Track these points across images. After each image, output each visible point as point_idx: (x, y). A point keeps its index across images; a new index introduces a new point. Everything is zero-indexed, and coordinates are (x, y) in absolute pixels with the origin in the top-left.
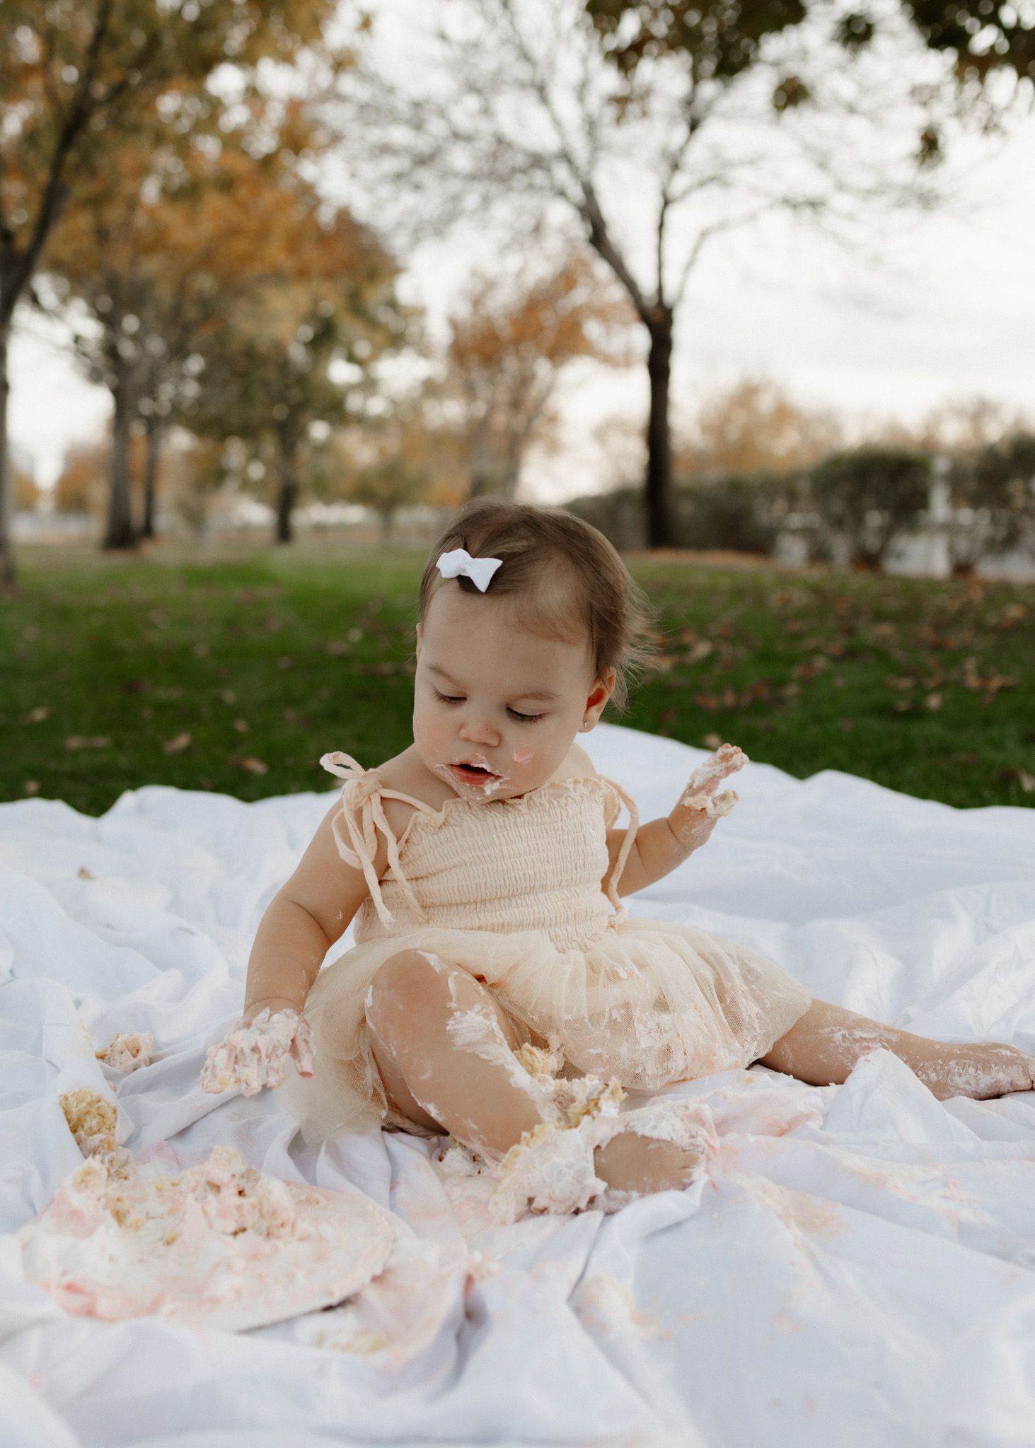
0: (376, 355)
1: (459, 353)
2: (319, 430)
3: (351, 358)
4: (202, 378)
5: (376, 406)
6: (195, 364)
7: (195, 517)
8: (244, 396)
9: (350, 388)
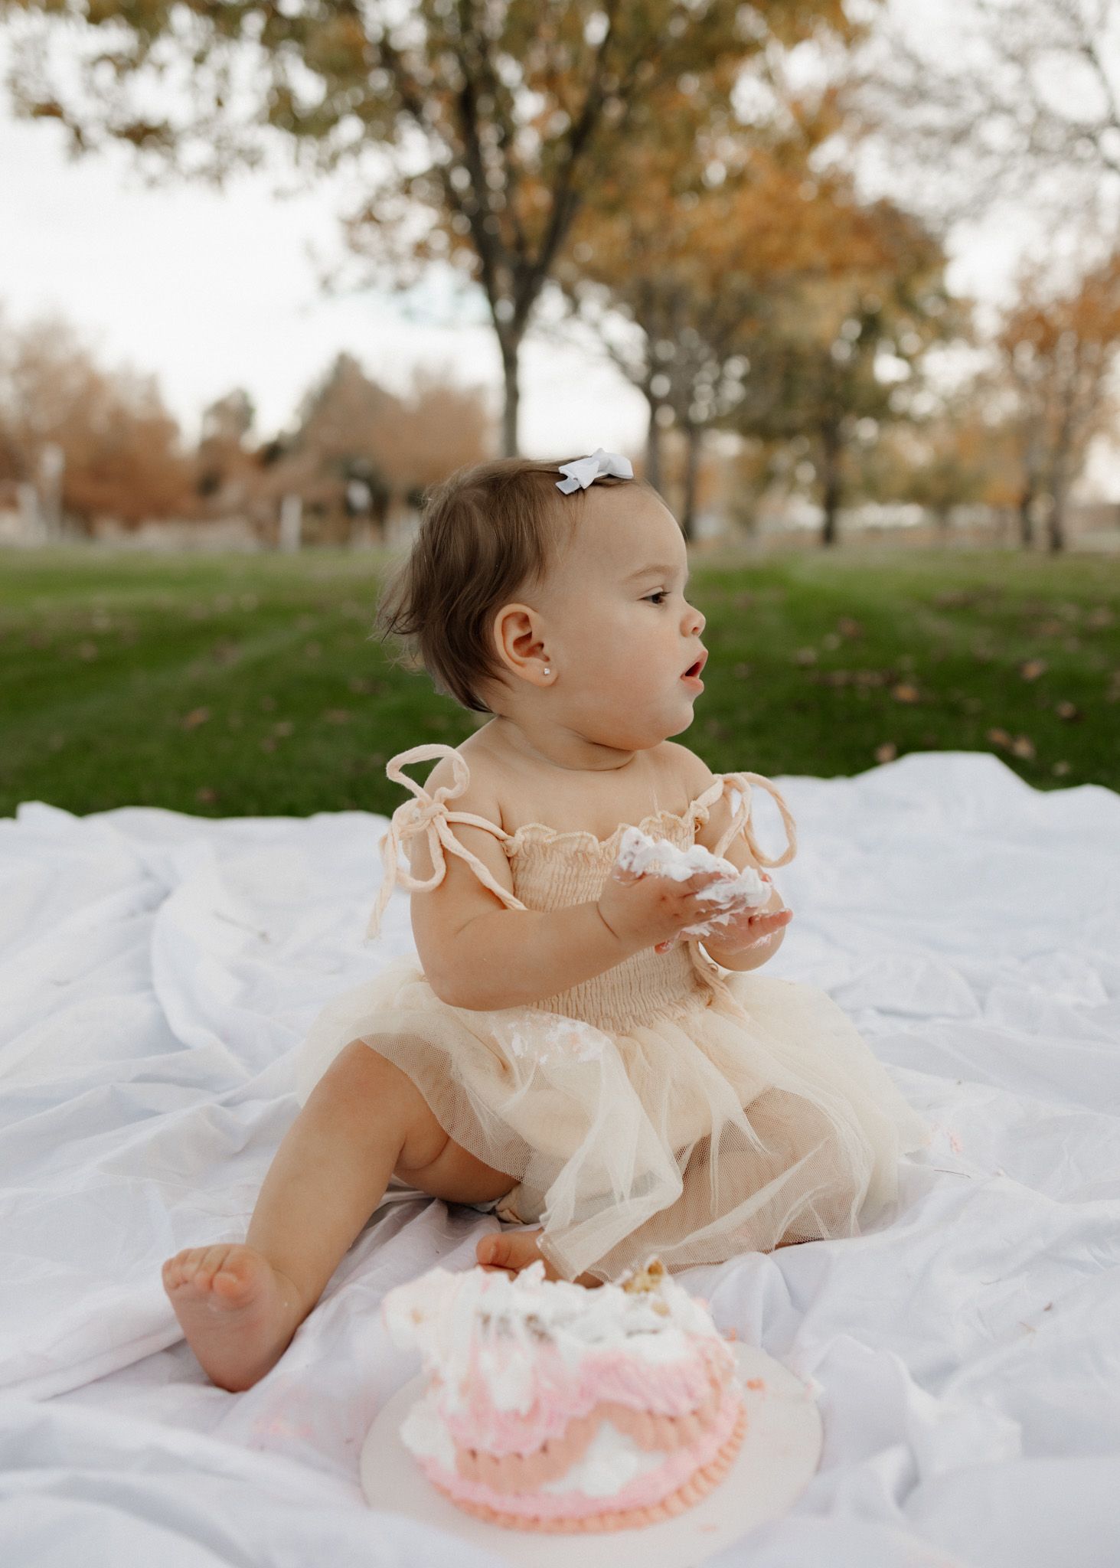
0: (923, 351)
1: (1007, 344)
2: (866, 430)
3: (899, 354)
4: (745, 380)
5: (923, 404)
6: (737, 367)
7: (745, 519)
8: (787, 398)
9: (895, 385)
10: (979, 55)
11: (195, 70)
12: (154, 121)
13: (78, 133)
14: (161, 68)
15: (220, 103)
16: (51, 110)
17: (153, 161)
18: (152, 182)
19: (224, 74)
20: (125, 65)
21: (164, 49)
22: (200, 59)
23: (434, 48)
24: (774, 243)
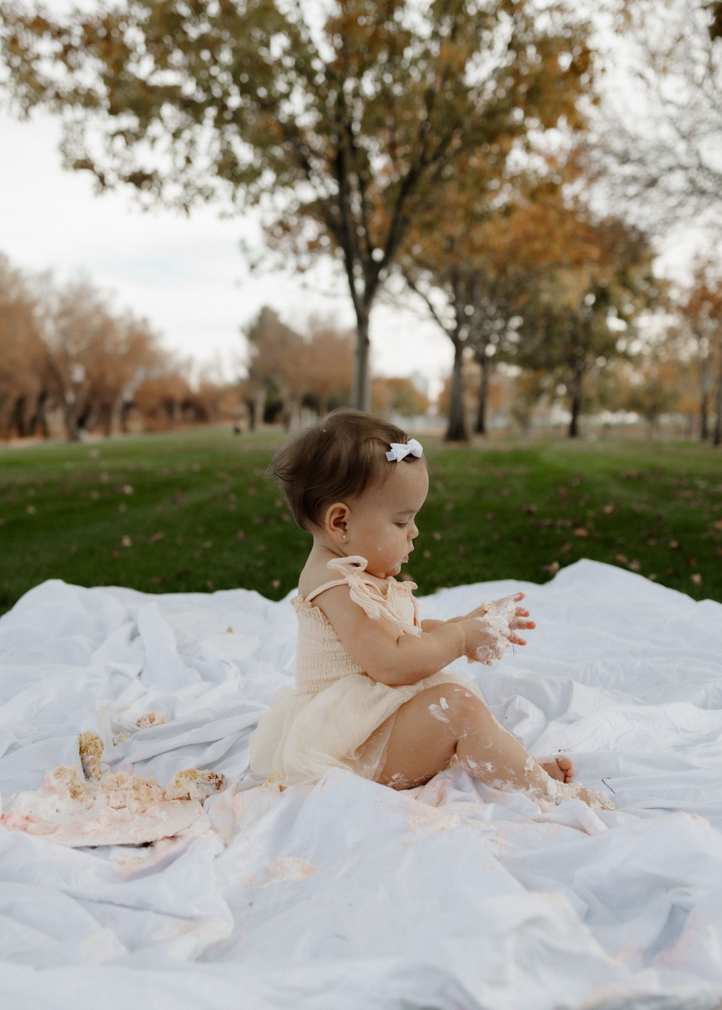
0: (636, 315)
2: (599, 363)
3: (620, 316)
4: (521, 330)
5: (636, 347)
6: (516, 322)
7: (522, 418)
8: (548, 340)
9: (619, 335)
10: (666, 132)
11: (173, 143)
12: (148, 171)
13: (102, 178)
14: (153, 141)
15: (188, 160)
16: (85, 164)
17: (146, 196)
18: (146, 209)
19: (192, 143)
20: (132, 137)
21: (155, 128)
22: (176, 135)
23: (321, 129)
24: (538, 246)
